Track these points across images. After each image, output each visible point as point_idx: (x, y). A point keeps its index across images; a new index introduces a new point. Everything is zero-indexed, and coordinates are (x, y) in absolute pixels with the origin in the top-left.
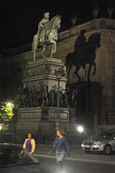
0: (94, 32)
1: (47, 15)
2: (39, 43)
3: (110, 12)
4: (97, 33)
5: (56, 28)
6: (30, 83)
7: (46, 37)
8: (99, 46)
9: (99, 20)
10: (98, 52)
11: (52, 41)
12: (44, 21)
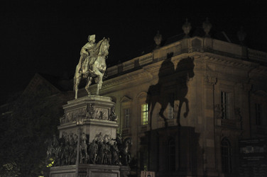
0: (184, 56)
1: (92, 38)
2: (82, 75)
3: (207, 29)
4: (189, 58)
5: (102, 55)
6: (68, 131)
7: (90, 67)
8: (192, 75)
9: (191, 39)
10: (191, 84)
11: (98, 73)
12: (88, 46)
